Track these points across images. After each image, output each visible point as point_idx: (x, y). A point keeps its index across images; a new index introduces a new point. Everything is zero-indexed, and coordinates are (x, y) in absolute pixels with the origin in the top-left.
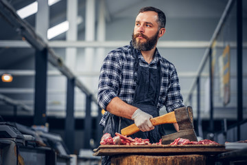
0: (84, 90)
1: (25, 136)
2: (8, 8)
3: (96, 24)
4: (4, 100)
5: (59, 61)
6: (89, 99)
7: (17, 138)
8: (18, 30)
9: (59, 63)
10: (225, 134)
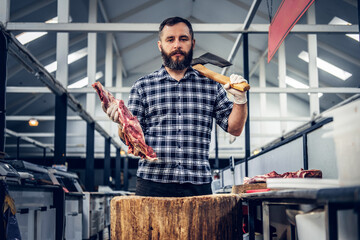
0: (103, 133)
1: (21, 173)
2: (24, 52)
3: (114, 79)
4: (34, 143)
5: (79, 106)
6: (108, 141)
7: (7, 176)
8: (37, 74)
9: (79, 108)
10: (233, 170)
